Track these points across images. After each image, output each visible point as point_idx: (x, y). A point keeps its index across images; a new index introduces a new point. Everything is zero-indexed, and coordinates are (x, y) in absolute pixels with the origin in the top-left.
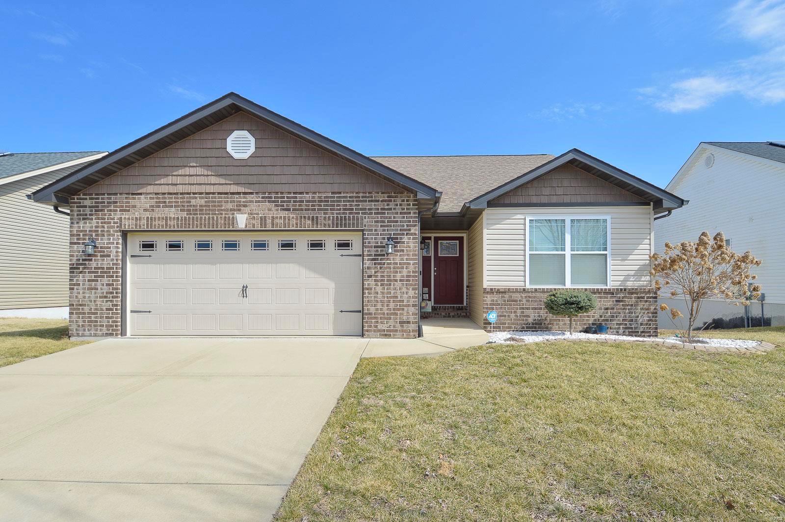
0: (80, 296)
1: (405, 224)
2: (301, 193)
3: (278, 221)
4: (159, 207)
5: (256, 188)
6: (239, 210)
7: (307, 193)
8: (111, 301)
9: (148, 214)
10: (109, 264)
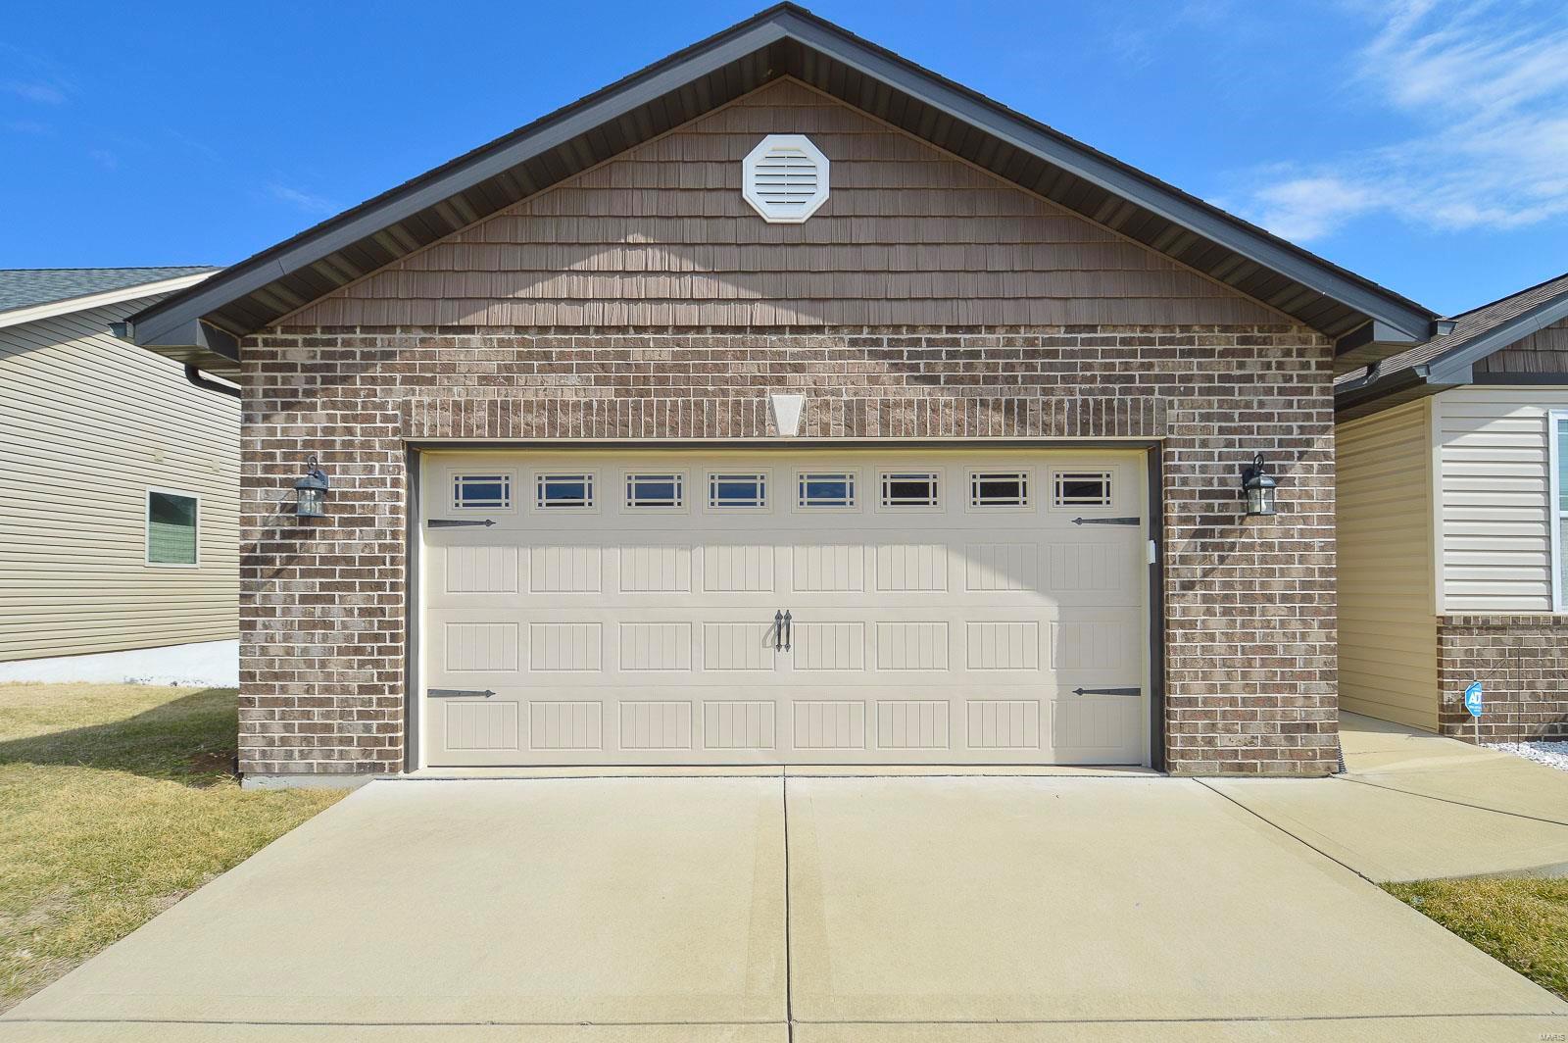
0: (276, 648)
1: (1294, 425)
2: (971, 329)
3: (898, 414)
4: (529, 369)
5: (836, 313)
6: (781, 381)
7: (991, 329)
8: (377, 664)
9: (492, 393)
10: (370, 546)
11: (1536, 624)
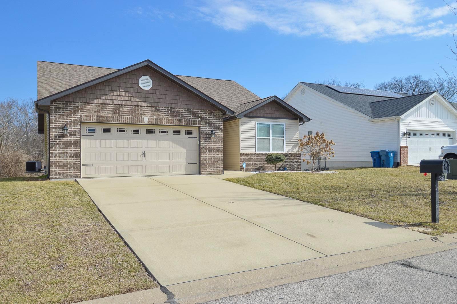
3: (163, 120)
4: (103, 110)
6: (145, 114)
10: (75, 139)
11: (253, 154)
